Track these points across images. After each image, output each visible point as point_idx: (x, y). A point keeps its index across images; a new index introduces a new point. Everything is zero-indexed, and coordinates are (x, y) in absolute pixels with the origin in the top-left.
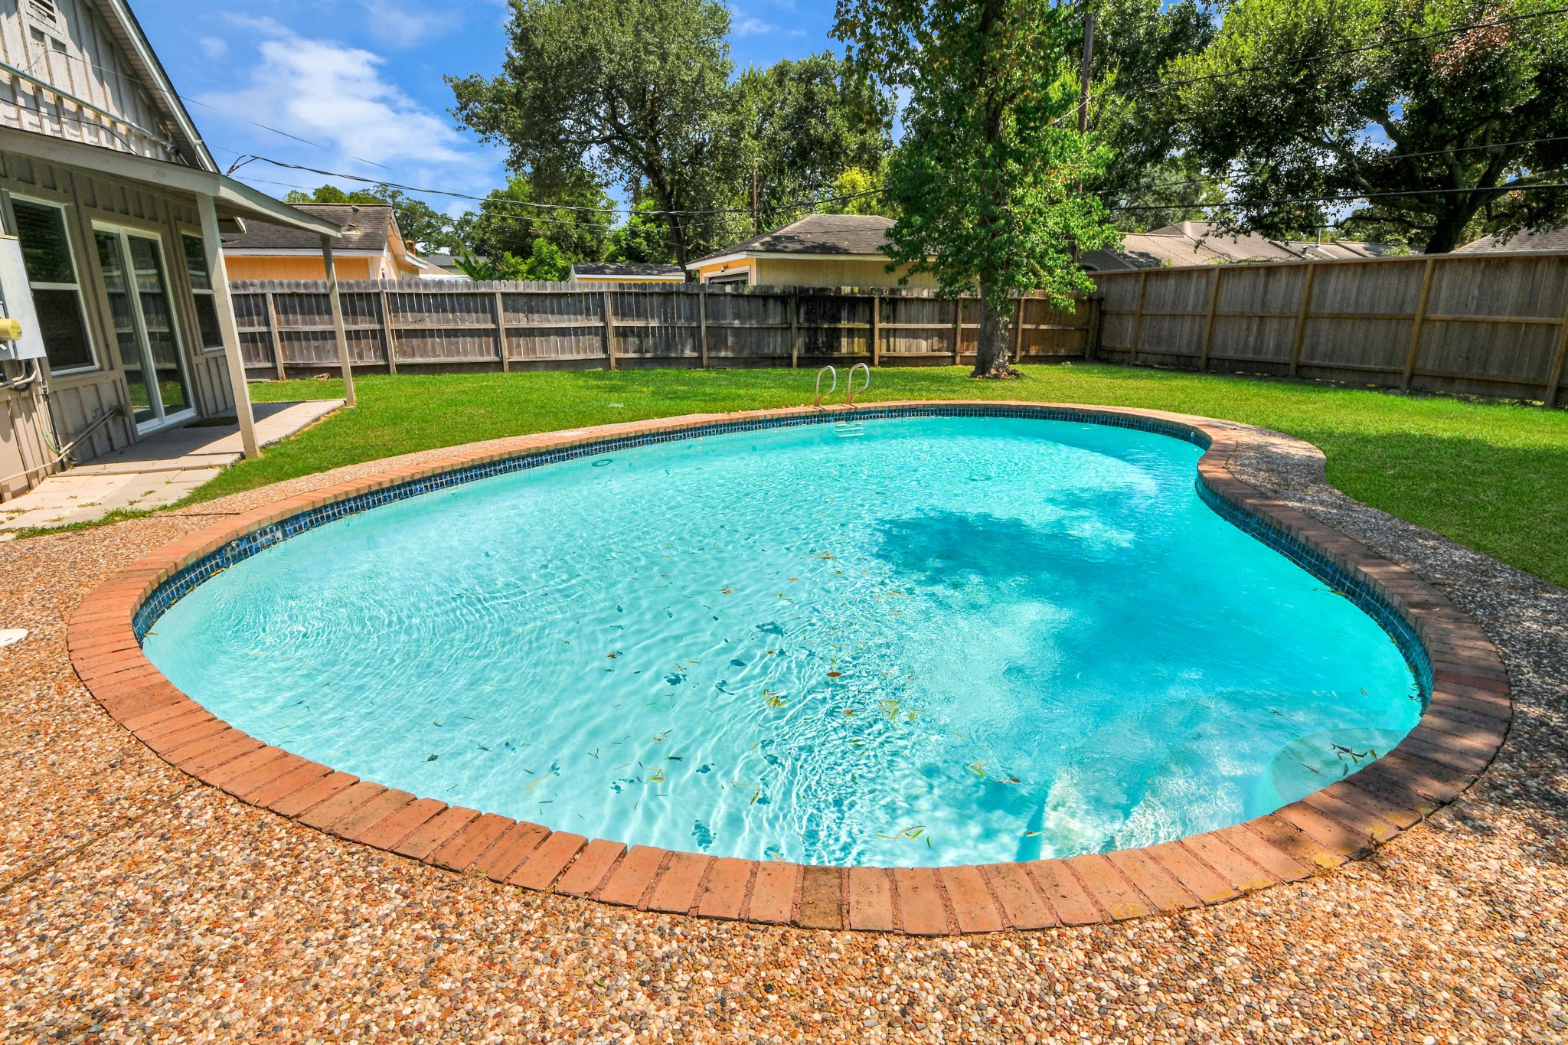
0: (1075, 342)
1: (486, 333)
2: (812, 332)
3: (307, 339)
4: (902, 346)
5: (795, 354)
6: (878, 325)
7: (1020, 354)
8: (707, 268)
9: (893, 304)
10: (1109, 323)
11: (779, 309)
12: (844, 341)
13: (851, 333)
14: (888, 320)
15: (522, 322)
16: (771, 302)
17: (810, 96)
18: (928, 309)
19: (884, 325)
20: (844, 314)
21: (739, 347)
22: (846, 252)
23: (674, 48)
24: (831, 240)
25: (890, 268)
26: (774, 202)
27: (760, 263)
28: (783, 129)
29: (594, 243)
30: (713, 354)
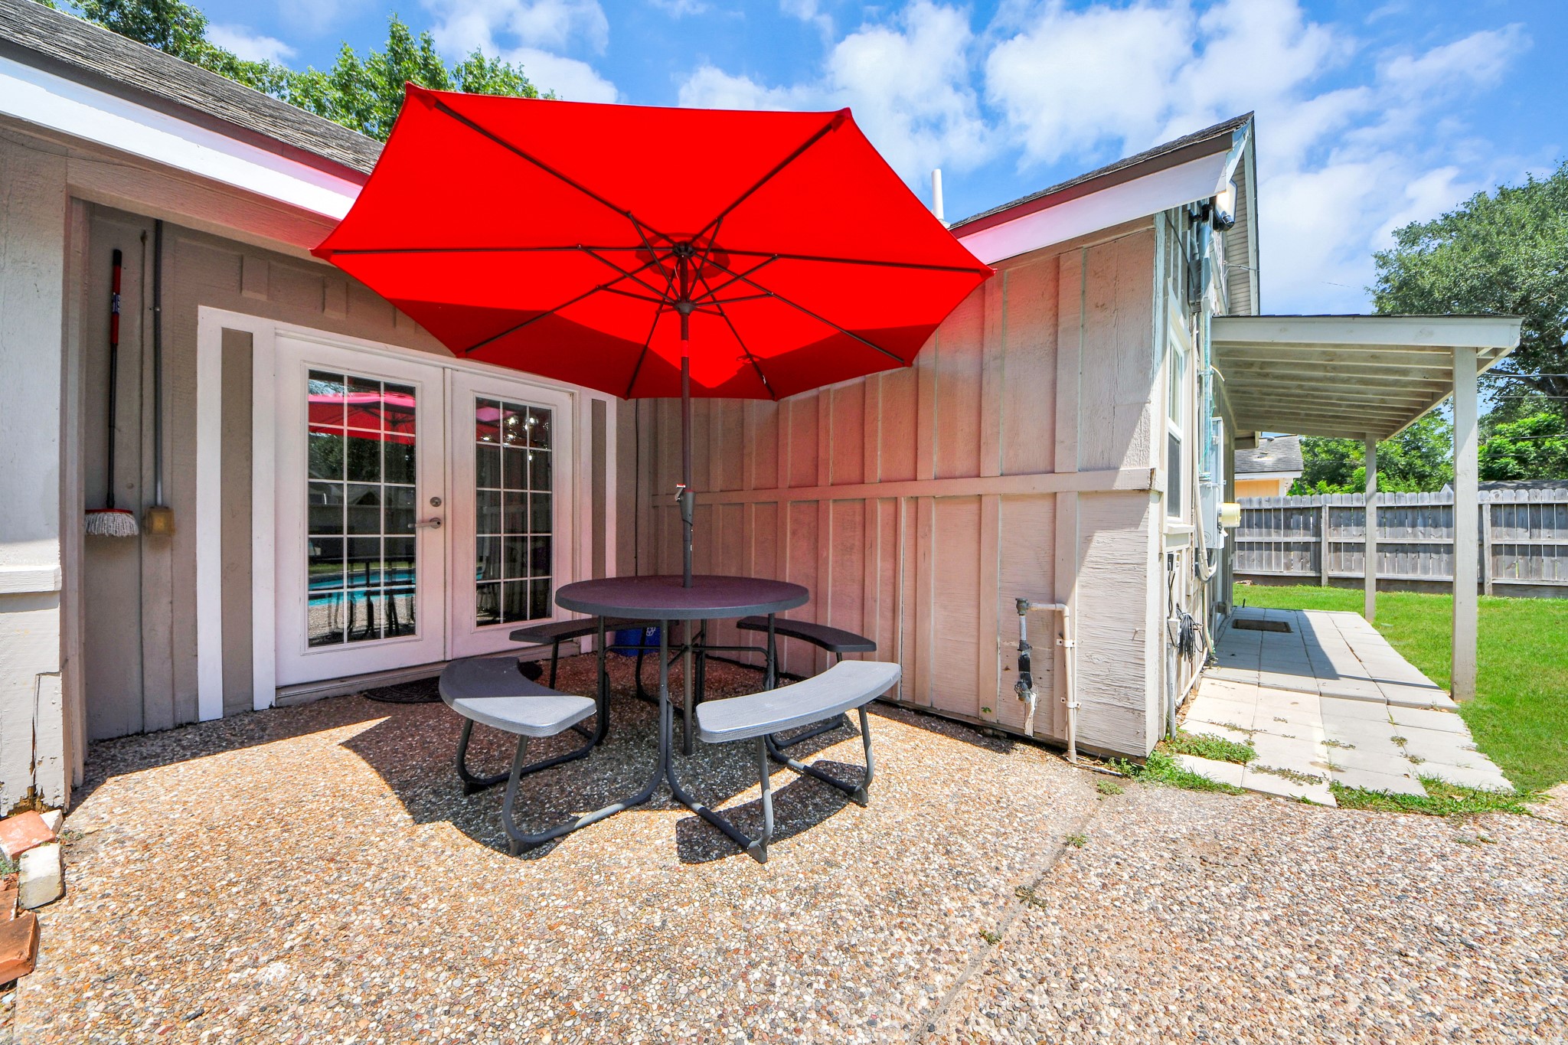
15: (1521, 537)
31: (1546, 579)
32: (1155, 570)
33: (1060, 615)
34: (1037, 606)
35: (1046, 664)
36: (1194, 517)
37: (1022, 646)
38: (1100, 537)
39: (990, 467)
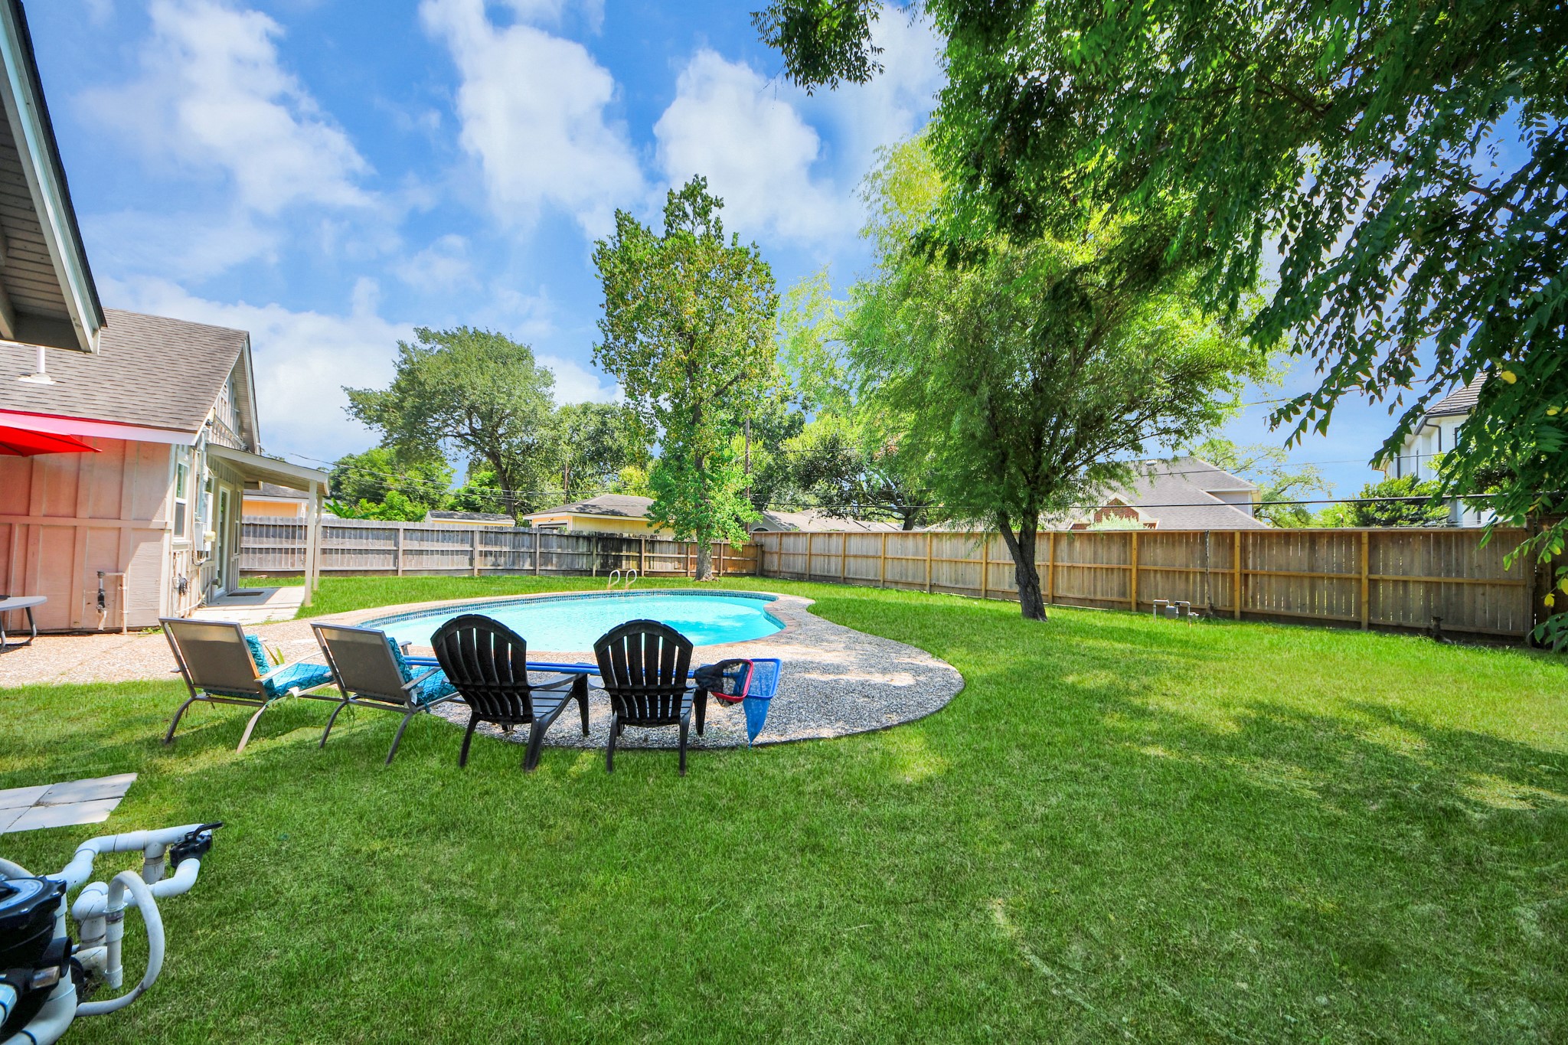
0: (751, 567)
1: (388, 552)
2: (606, 557)
3: (254, 553)
4: (658, 566)
5: (594, 569)
6: (644, 555)
7: (722, 572)
8: (537, 520)
9: (652, 543)
10: (767, 557)
11: (586, 543)
12: (624, 562)
13: (628, 557)
14: (649, 552)
15: (415, 545)
16: (581, 540)
17: (604, 423)
18: (672, 546)
19: (648, 554)
20: (624, 548)
21: (559, 564)
22: (626, 515)
23: (517, 393)
24: (617, 509)
25: (650, 525)
26: (578, 481)
27: (575, 518)
28: (586, 440)
29: (437, 497)
30: (543, 568)
31: (425, 567)
32: (166, 558)
33: (121, 577)
34: (108, 574)
35: (112, 598)
36: (191, 537)
37: (100, 591)
38: (142, 545)
39: (81, 513)
